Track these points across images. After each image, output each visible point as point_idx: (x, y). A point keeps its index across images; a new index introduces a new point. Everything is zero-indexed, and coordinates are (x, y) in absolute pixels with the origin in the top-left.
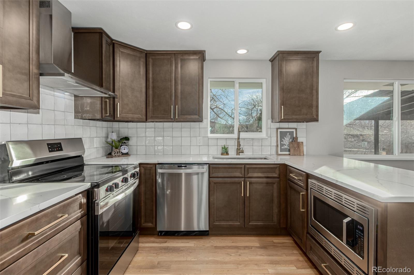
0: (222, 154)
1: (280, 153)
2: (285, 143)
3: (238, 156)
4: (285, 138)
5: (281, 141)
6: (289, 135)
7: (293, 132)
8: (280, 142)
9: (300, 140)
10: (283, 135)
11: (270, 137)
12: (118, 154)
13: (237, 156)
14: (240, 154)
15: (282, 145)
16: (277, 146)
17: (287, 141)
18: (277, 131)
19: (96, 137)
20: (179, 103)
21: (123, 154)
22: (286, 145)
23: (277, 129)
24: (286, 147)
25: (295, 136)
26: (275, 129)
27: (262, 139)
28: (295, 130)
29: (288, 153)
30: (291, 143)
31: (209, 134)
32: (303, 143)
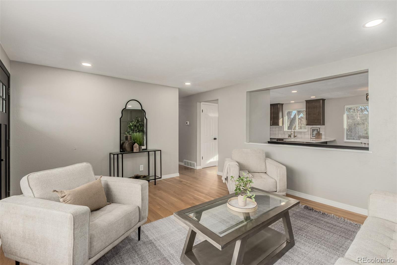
0: (289, 137)
1: (311, 137)
5: (312, 133)
6: (316, 130)
9: (321, 132)
10: (313, 130)
11: (309, 131)
14: (295, 137)
15: (313, 134)
16: (311, 135)
17: (315, 132)
18: (311, 129)
20: (272, 120)
23: (311, 128)
24: (315, 135)
25: (319, 131)
26: (310, 128)
27: (305, 132)
28: (319, 129)
29: (315, 138)
30: (316, 134)
31: (285, 130)
32: (321, 134)
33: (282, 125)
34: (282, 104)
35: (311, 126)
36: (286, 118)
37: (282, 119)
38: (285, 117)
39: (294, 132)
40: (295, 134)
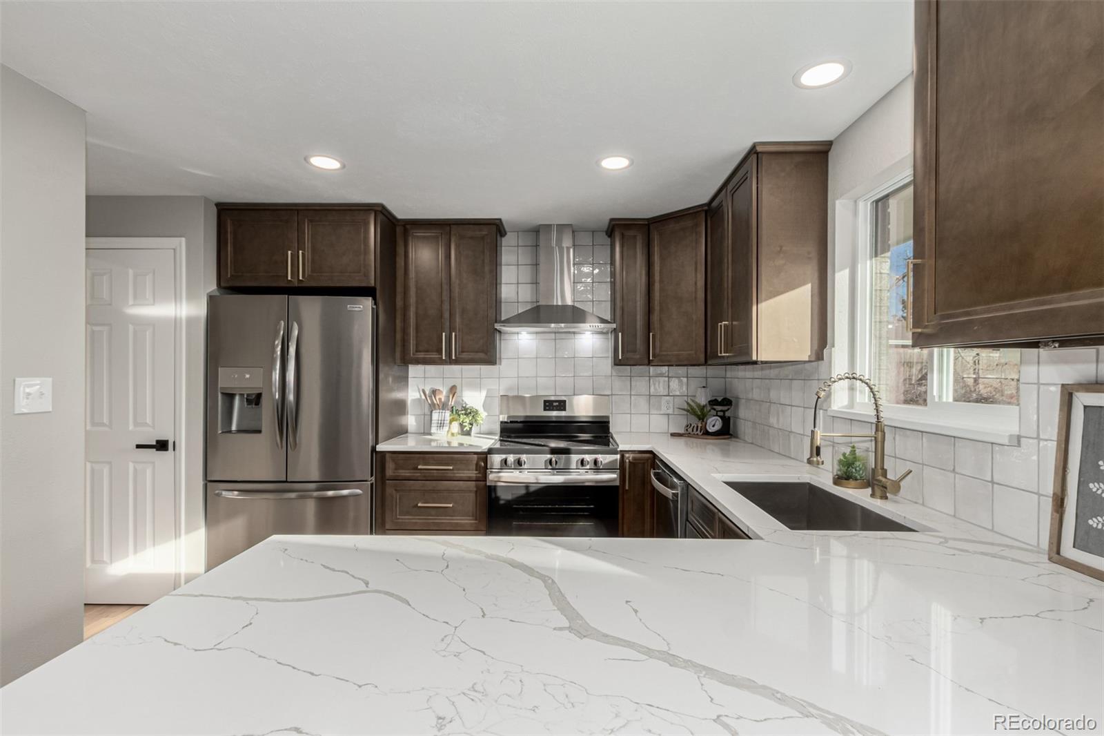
12: (695, 433)
19: (666, 394)
21: (707, 433)
33: (803, 353)
34: (814, 156)
39: (879, 425)
40: (886, 453)
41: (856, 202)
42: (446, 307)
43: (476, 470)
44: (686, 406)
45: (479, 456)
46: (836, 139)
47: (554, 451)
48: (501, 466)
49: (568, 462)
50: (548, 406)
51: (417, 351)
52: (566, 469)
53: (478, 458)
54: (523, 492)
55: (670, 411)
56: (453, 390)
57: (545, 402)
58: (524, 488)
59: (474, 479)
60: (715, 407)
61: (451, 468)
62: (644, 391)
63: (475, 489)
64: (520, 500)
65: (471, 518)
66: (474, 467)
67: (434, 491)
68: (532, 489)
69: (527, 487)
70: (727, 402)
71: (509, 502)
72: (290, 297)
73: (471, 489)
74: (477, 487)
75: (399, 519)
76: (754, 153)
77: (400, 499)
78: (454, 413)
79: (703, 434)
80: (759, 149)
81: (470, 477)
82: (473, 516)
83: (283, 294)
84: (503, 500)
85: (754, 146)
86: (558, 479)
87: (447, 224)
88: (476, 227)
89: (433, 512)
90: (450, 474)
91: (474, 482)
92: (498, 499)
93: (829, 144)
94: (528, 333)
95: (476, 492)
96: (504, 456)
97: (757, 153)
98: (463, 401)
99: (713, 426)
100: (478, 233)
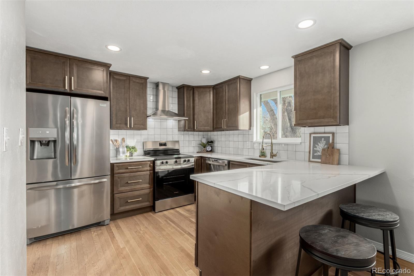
0: (260, 156)
1: (311, 159)
2: (318, 149)
3: (272, 159)
4: (319, 144)
5: (314, 146)
6: (324, 140)
7: (330, 137)
8: (313, 148)
9: (338, 146)
10: (317, 140)
11: (304, 142)
12: (204, 151)
13: (270, 159)
14: (274, 157)
15: (314, 152)
17: (321, 146)
18: (310, 137)
19: (193, 140)
21: (207, 151)
22: (319, 152)
23: (310, 134)
24: (320, 154)
25: (331, 141)
27: (296, 144)
28: (331, 135)
29: (320, 160)
30: (323, 150)
31: (255, 140)
32: (339, 150)
33: (247, 128)
34: (249, 81)
35: (312, 130)
36: (258, 111)
37: (248, 113)
38: (255, 110)
39: (272, 143)
40: (273, 149)
41: (257, 93)
42: (128, 108)
43: (149, 167)
44: (199, 144)
45: (151, 162)
46: (254, 78)
47: (176, 158)
48: (160, 164)
49: (180, 161)
50: (160, 145)
51: (116, 124)
52: (180, 164)
53: (150, 163)
54: (167, 173)
55: (194, 146)
56: (123, 140)
57: (160, 143)
58: (167, 171)
59: (149, 170)
60: (209, 143)
61: (141, 167)
62: (188, 139)
63: (149, 174)
64: (166, 176)
65: (147, 184)
66: (149, 166)
67: (134, 176)
68: (170, 171)
69: (168, 171)
70: (212, 142)
71: (163, 177)
72: (71, 97)
73: (148, 174)
74: (150, 173)
75: (120, 189)
76: (238, 78)
77: (120, 181)
78: (128, 148)
79: (206, 151)
80: (240, 77)
81: (147, 170)
82: (148, 184)
83: (69, 96)
84: (161, 176)
85: (239, 76)
86: (179, 167)
87: (128, 76)
88: (140, 79)
89: (133, 184)
90: (140, 169)
91: (149, 172)
92: (159, 176)
93: (252, 79)
94: (153, 119)
95: (150, 174)
96: (161, 161)
97: (240, 78)
98: (127, 144)
99: (209, 149)
100: (141, 82)
